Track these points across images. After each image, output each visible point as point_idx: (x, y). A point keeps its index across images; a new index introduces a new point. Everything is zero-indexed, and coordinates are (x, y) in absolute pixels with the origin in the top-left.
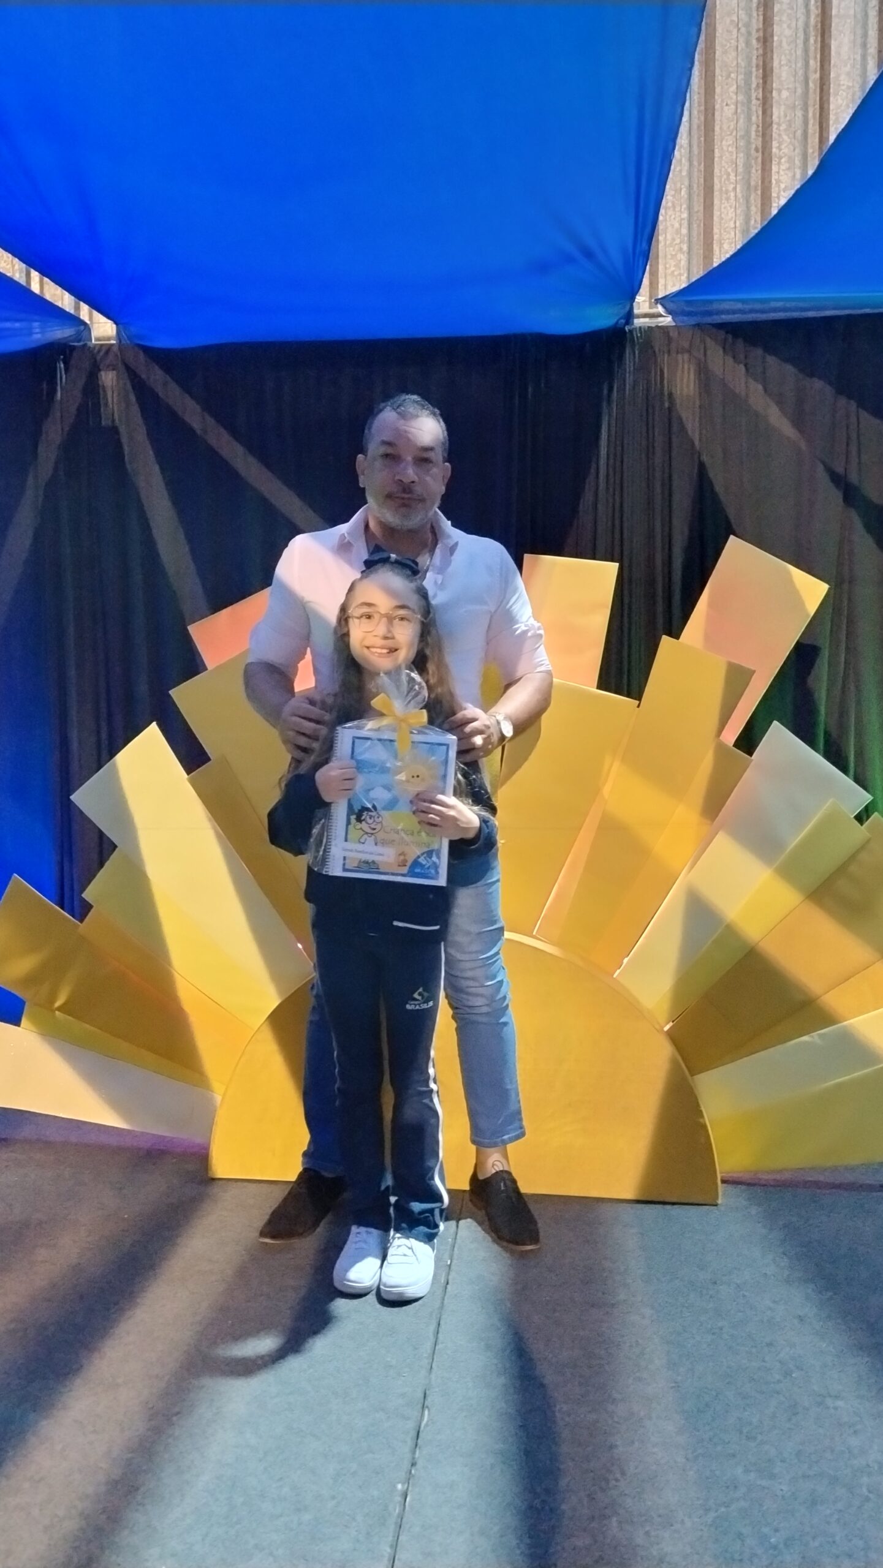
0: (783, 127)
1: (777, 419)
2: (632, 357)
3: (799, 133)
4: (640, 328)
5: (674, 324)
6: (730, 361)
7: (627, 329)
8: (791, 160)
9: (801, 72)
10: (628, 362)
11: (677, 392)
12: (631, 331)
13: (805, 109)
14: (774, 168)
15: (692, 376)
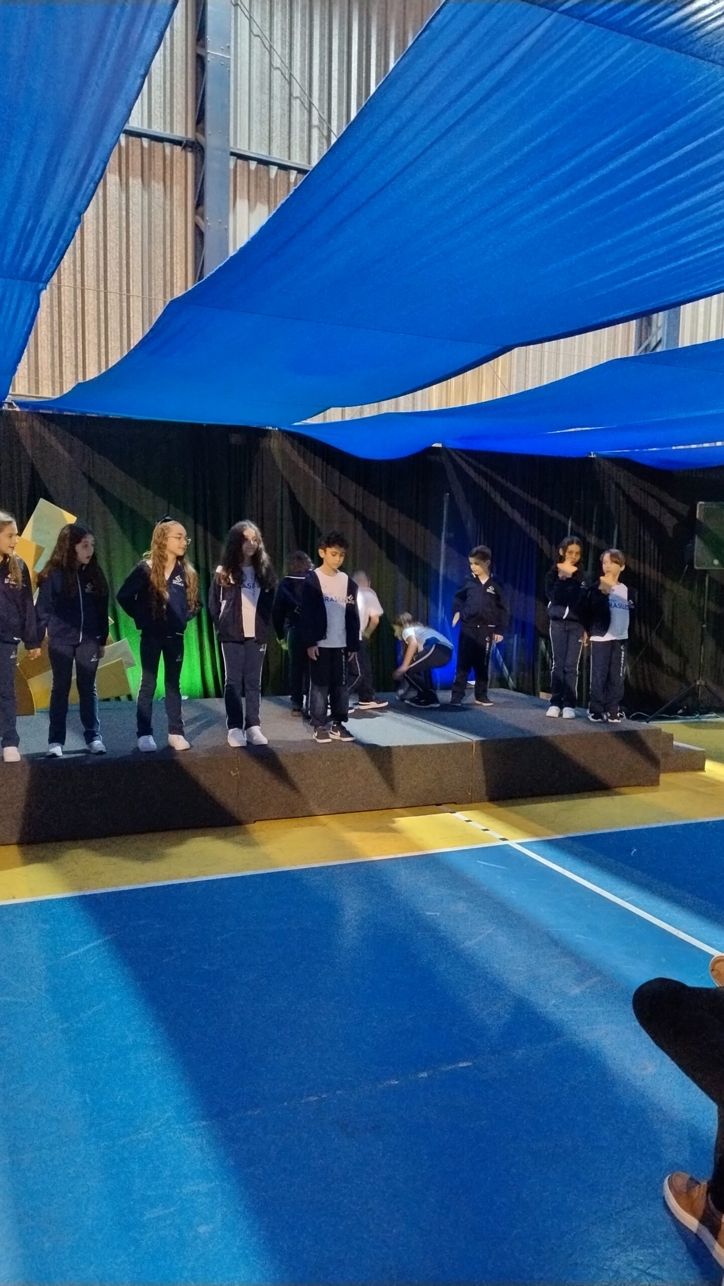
0: (67, 325)
1: (62, 451)
3: (73, 329)
4: (7, 410)
5: (22, 414)
6: (43, 428)
8: (70, 339)
9: (73, 305)
13: (76, 319)
14: (63, 341)
15: (28, 429)
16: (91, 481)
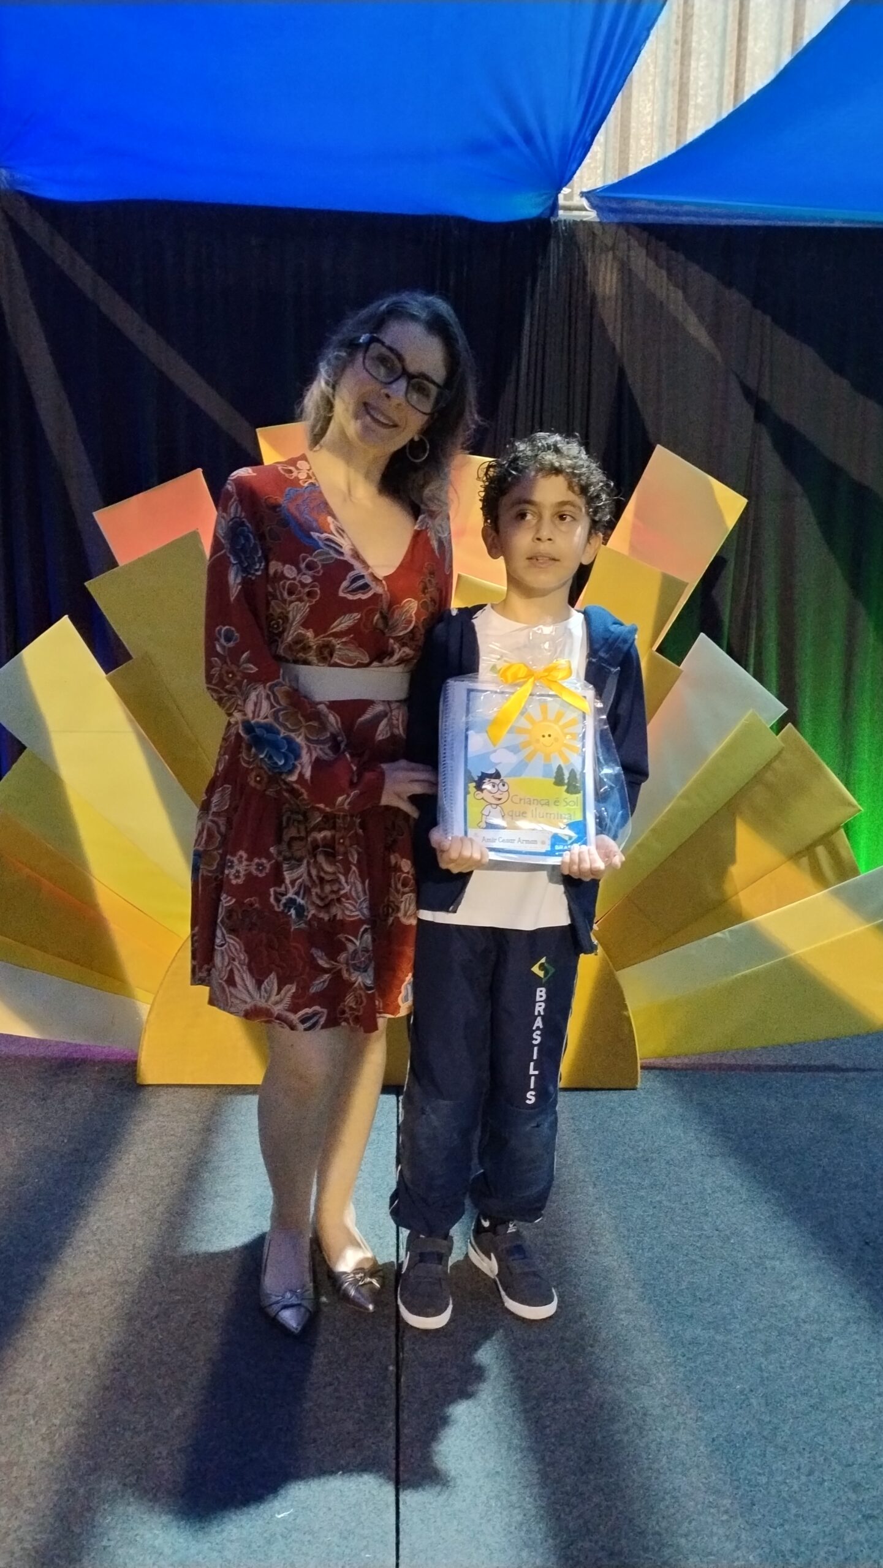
0: (704, 20)
1: (696, 329)
2: (556, 250)
3: (719, 28)
4: (565, 221)
5: (598, 220)
6: (651, 264)
7: (552, 220)
8: (710, 57)
10: (552, 255)
11: (599, 291)
12: (556, 223)
14: (693, 64)
15: (615, 275)
16: (761, 411)
